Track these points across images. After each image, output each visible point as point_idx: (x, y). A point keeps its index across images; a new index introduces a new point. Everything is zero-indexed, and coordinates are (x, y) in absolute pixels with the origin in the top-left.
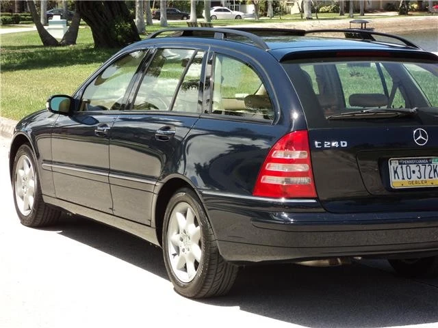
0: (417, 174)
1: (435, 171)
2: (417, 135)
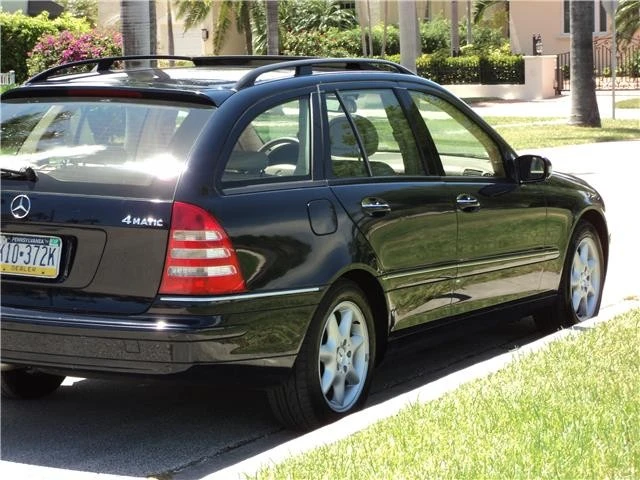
0: (25, 257)
1: (51, 256)
2: (16, 204)
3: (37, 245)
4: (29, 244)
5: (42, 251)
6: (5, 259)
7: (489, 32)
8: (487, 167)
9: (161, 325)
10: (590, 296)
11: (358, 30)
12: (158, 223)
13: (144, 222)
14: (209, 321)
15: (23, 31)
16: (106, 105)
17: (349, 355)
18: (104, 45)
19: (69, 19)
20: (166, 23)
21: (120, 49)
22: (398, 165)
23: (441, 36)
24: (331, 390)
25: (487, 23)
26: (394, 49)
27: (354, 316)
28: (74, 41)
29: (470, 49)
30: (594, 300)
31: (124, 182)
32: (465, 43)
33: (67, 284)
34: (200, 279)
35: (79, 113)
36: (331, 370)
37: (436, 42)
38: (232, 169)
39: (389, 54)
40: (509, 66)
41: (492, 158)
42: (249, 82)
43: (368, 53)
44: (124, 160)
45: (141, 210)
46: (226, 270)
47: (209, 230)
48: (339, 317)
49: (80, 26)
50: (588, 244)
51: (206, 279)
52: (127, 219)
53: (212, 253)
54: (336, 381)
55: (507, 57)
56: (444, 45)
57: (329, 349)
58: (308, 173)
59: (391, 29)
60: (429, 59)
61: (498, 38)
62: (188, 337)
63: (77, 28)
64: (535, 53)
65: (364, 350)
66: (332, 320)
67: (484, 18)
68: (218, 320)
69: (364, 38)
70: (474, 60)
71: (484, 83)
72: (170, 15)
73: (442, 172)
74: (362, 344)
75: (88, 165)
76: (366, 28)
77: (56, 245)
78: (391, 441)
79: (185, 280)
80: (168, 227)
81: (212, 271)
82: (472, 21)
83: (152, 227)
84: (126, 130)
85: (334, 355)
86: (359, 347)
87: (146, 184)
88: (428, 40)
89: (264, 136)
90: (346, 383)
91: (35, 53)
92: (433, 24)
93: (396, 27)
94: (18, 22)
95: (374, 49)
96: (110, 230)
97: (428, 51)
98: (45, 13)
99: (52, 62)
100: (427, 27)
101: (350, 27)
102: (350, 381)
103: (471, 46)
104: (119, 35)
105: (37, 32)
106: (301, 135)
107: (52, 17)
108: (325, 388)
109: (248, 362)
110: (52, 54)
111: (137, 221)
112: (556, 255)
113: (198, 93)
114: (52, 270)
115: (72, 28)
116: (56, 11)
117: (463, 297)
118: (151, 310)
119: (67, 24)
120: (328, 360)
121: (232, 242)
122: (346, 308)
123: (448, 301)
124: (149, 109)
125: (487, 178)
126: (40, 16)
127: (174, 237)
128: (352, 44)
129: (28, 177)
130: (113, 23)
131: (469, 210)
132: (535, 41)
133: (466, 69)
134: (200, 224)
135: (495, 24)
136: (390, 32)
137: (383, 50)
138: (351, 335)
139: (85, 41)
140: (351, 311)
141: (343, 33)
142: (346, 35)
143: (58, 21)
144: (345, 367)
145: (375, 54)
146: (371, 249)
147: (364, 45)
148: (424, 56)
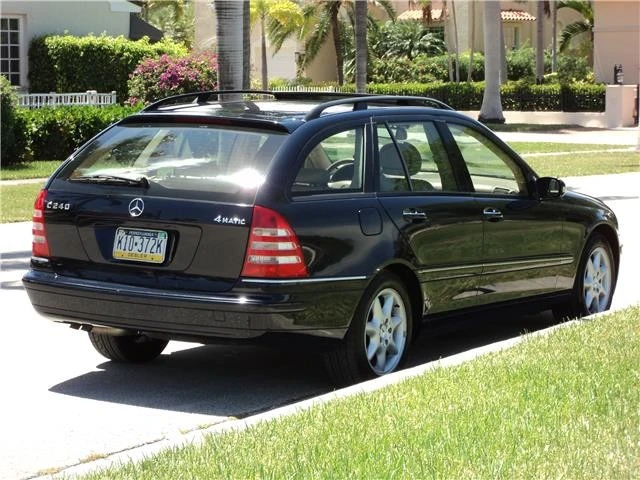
0: (139, 247)
1: (159, 246)
2: (133, 205)
3: (148, 238)
4: (142, 237)
5: (152, 242)
6: (123, 247)
7: (575, 61)
8: (513, 187)
9: (243, 300)
10: (601, 296)
11: (446, 57)
12: (242, 222)
13: (231, 221)
14: (279, 298)
15: (125, 54)
16: (203, 130)
17: (390, 331)
18: (201, 69)
19: (168, 43)
20: (260, 46)
21: (215, 73)
22: (437, 183)
23: (527, 64)
24: (375, 358)
25: (573, 51)
26: (479, 76)
27: (394, 300)
28: (172, 65)
29: (554, 77)
30: (606, 300)
31: (217, 190)
32: (550, 72)
33: (171, 267)
34: (271, 266)
35: (181, 135)
36: (375, 342)
37: (522, 69)
38: (301, 183)
39: (476, 81)
40: (590, 95)
41: (517, 178)
42: (316, 114)
43: (455, 80)
44: (217, 174)
45: (229, 211)
46: (293, 260)
47: (281, 228)
48: (382, 301)
49: (178, 49)
50: (600, 253)
51: (278, 266)
52: (218, 219)
53: (282, 246)
54: (379, 351)
55: (588, 86)
56: (530, 73)
57: (373, 325)
58: (360, 186)
59: (477, 56)
60: (513, 87)
61: (584, 67)
62: (262, 310)
63: (176, 52)
64: (616, 83)
65: (403, 328)
66: (376, 303)
67: (570, 47)
68: (287, 297)
69: (451, 64)
70: (556, 87)
71: (565, 111)
72: (264, 38)
73: (473, 189)
74: (401, 322)
75: (188, 177)
76: (454, 55)
77: (163, 238)
78: (414, 391)
79: (260, 266)
80: (249, 225)
81: (282, 260)
82: (558, 50)
83: (237, 225)
84: (220, 149)
85: (377, 330)
86: (398, 326)
87: (233, 192)
88: (515, 67)
89: (332, 157)
90: (387, 353)
91: (136, 75)
92: (520, 51)
93: (483, 54)
94: (120, 46)
95: (460, 75)
96: (205, 226)
97: (514, 77)
98: (146, 37)
99: (151, 84)
100: (514, 55)
101: (439, 53)
102: (390, 352)
103: (556, 74)
104: (215, 60)
105: (138, 56)
106: (356, 156)
107: (152, 42)
108: (370, 356)
109: (305, 332)
110: (152, 76)
111: (225, 220)
112: (569, 260)
113: (276, 122)
114: (159, 257)
115: (171, 53)
116: (156, 36)
117: (486, 291)
118: (234, 289)
119: (167, 48)
120: (372, 334)
121: (299, 239)
122: (388, 294)
123: (474, 293)
124: (238, 135)
125: (513, 195)
126: (140, 41)
127: (254, 232)
128: (440, 70)
129: (142, 185)
130: (209, 45)
131: (494, 220)
132: (616, 71)
133: (549, 96)
134: (273, 224)
135: (580, 53)
136: (478, 59)
137: (469, 76)
138: (392, 315)
139: (183, 65)
140: (393, 296)
141: (432, 59)
142: (435, 61)
143: (158, 46)
144: (387, 341)
145: (461, 80)
146: (411, 250)
147: (452, 71)
148: (509, 82)
